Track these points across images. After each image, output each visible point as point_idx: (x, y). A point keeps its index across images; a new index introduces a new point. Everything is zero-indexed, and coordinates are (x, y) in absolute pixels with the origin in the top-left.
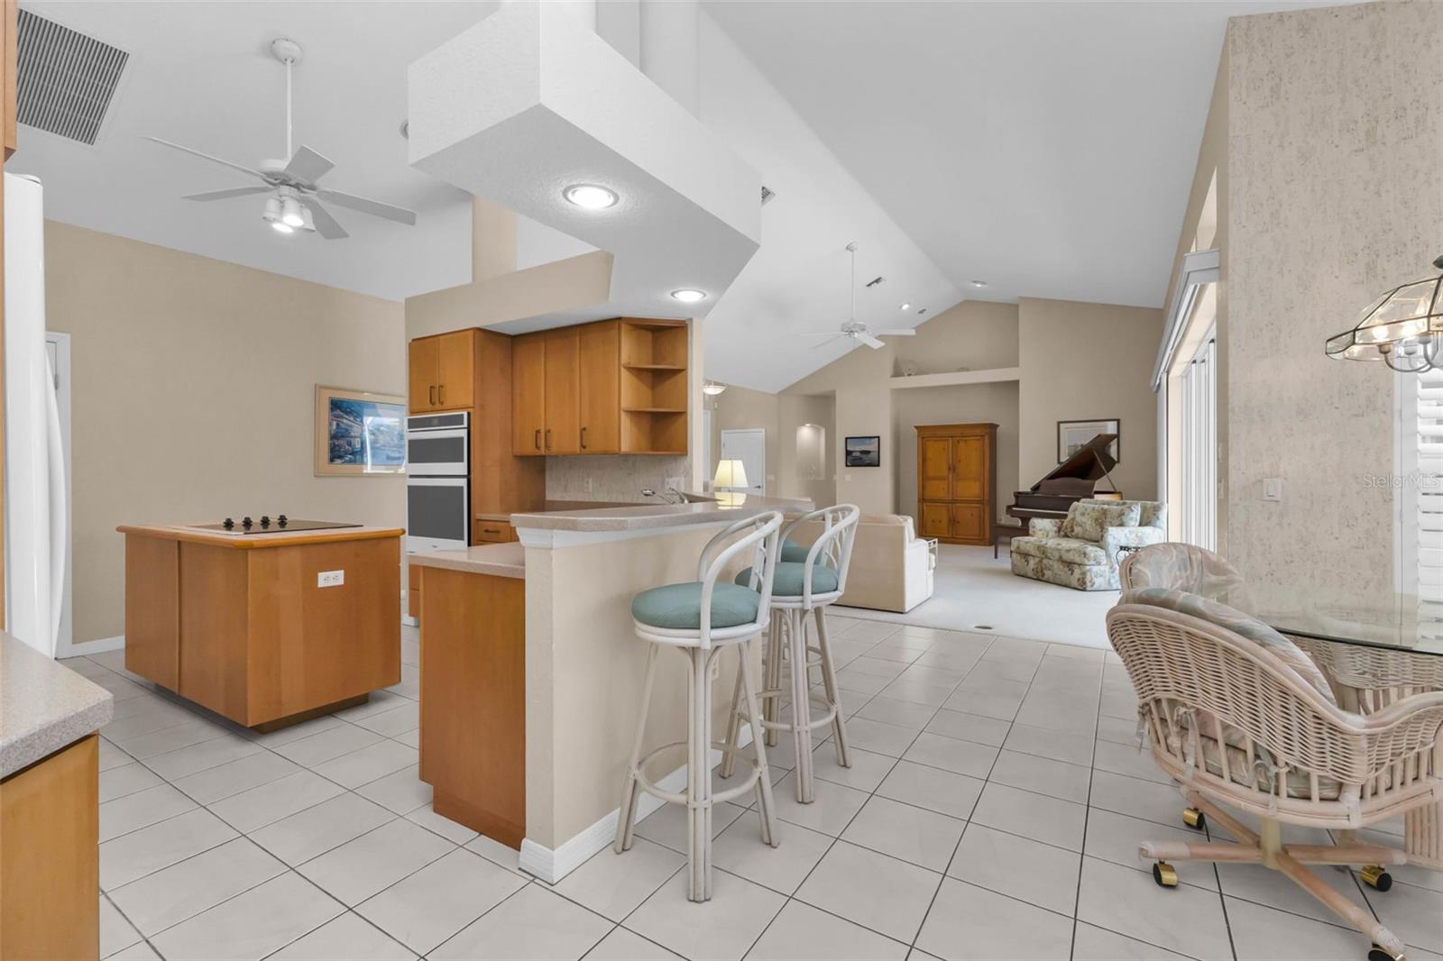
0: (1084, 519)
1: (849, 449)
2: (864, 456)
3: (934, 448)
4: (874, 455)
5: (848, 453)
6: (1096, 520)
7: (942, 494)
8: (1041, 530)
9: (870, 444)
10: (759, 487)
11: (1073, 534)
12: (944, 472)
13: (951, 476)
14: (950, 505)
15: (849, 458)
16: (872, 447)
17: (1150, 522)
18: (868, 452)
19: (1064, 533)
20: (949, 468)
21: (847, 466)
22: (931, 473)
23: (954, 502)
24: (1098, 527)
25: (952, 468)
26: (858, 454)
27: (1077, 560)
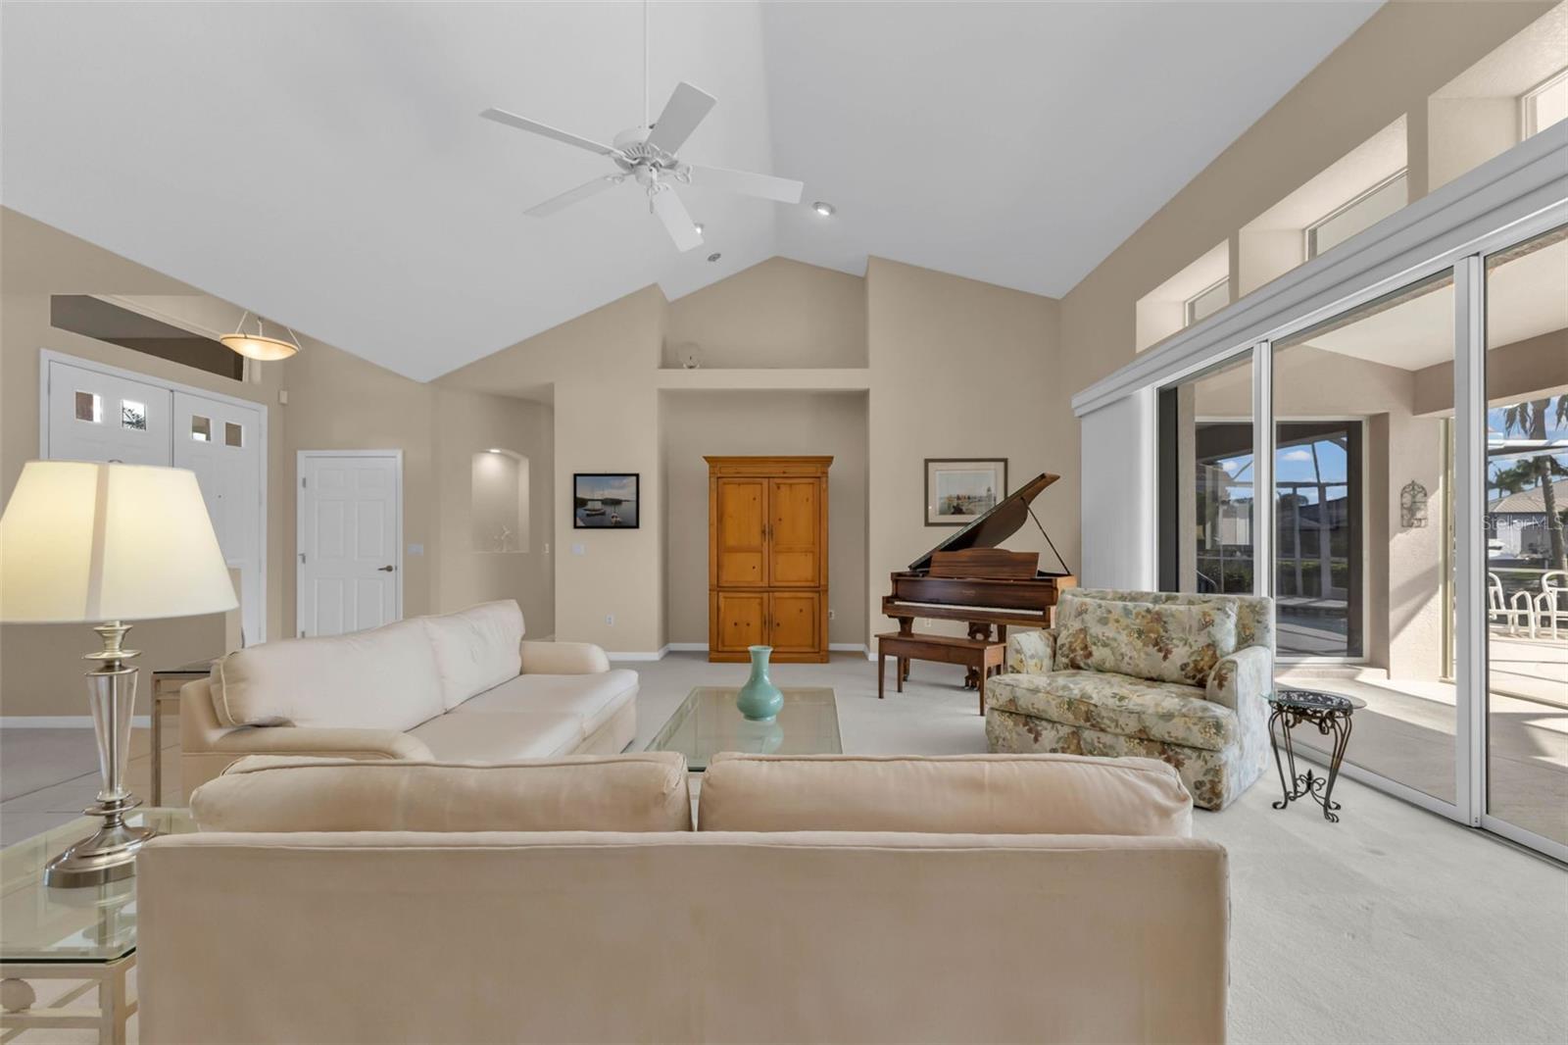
0: (1109, 631)
1: (579, 495)
2: (609, 510)
3: (739, 499)
4: (628, 508)
5: (579, 503)
6: (1140, 633)
7: (752, 577)
8: (1032, 657)
9: (623, 487)
10: (389, 569)
11: (1089, 661)
12: (755, 539)
13: (766, 544)
14: (765, 595)
15: (580, 511)
16: (625, 492)
17: (1252, 637)
18: (617, 502)
19: (1072, 659)
20: (763, 532)
21: (576, 527)
22: (731, 541)
23: (771, 589)
24: (1152, 650)
25: (768, 532)
26: (598, 506)
27: (1197, 739)
